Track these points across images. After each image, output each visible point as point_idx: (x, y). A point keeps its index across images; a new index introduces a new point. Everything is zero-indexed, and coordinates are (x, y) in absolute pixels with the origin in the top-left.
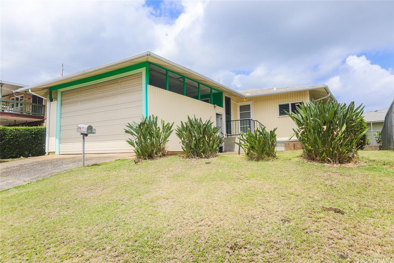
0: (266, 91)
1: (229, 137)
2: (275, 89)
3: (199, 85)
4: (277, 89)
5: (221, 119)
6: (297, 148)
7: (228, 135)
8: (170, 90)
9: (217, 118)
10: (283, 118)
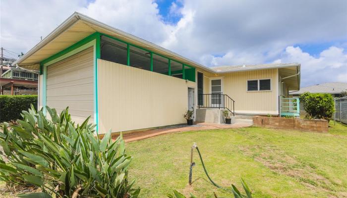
0: (236, 67)
1: (200, 108)
2: (244, 66)
3: (169, 61)
4: (246, 66)
5: (194, 92)
6: (265, 123)
7: (199, 107)
8: (132, 65)
9: (189, 91)
10: (251, 93)
